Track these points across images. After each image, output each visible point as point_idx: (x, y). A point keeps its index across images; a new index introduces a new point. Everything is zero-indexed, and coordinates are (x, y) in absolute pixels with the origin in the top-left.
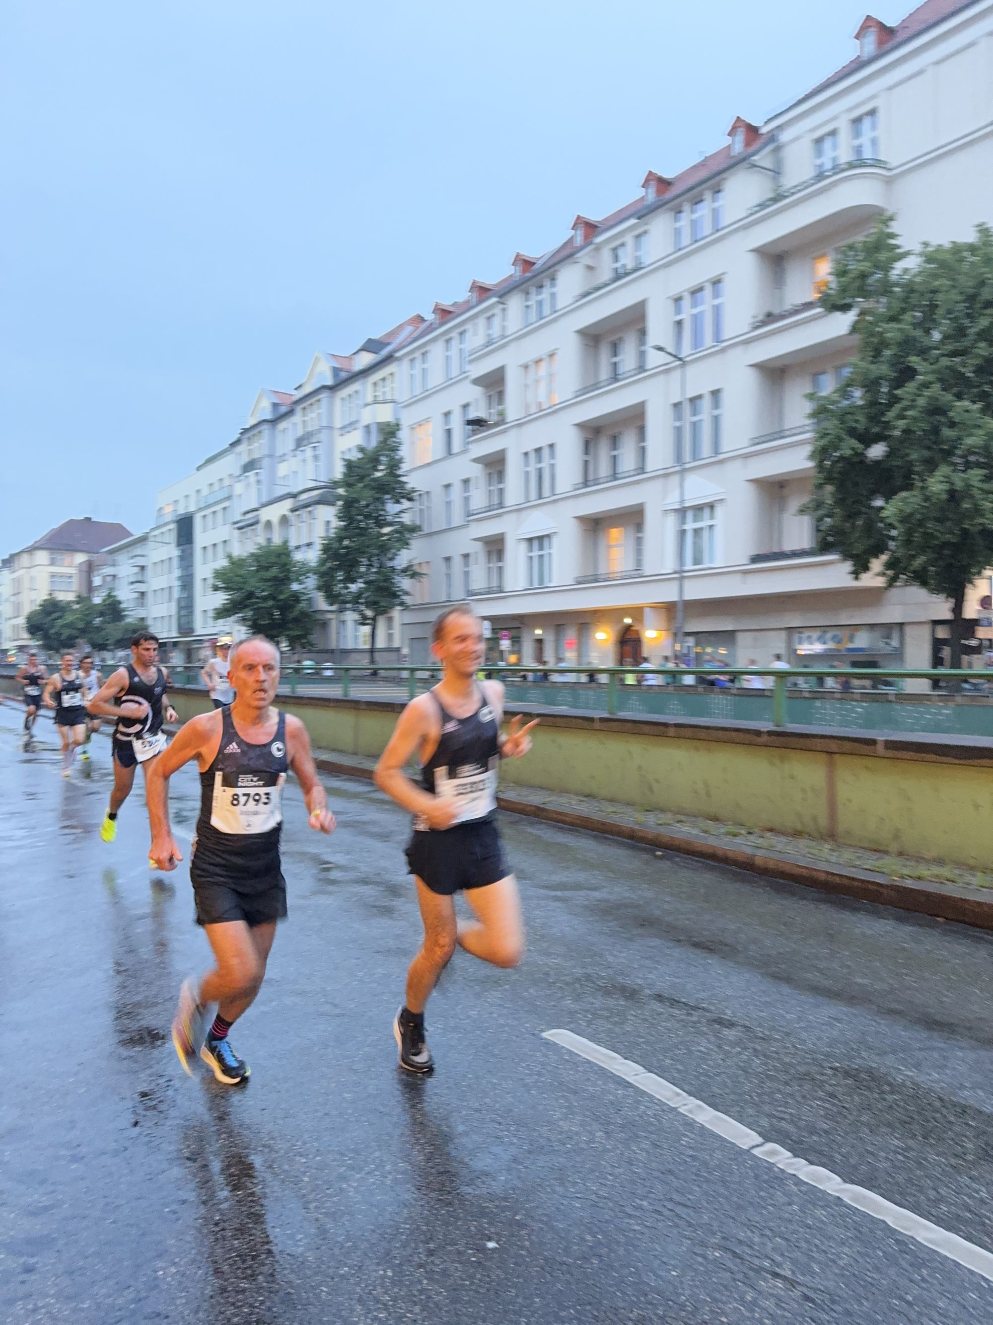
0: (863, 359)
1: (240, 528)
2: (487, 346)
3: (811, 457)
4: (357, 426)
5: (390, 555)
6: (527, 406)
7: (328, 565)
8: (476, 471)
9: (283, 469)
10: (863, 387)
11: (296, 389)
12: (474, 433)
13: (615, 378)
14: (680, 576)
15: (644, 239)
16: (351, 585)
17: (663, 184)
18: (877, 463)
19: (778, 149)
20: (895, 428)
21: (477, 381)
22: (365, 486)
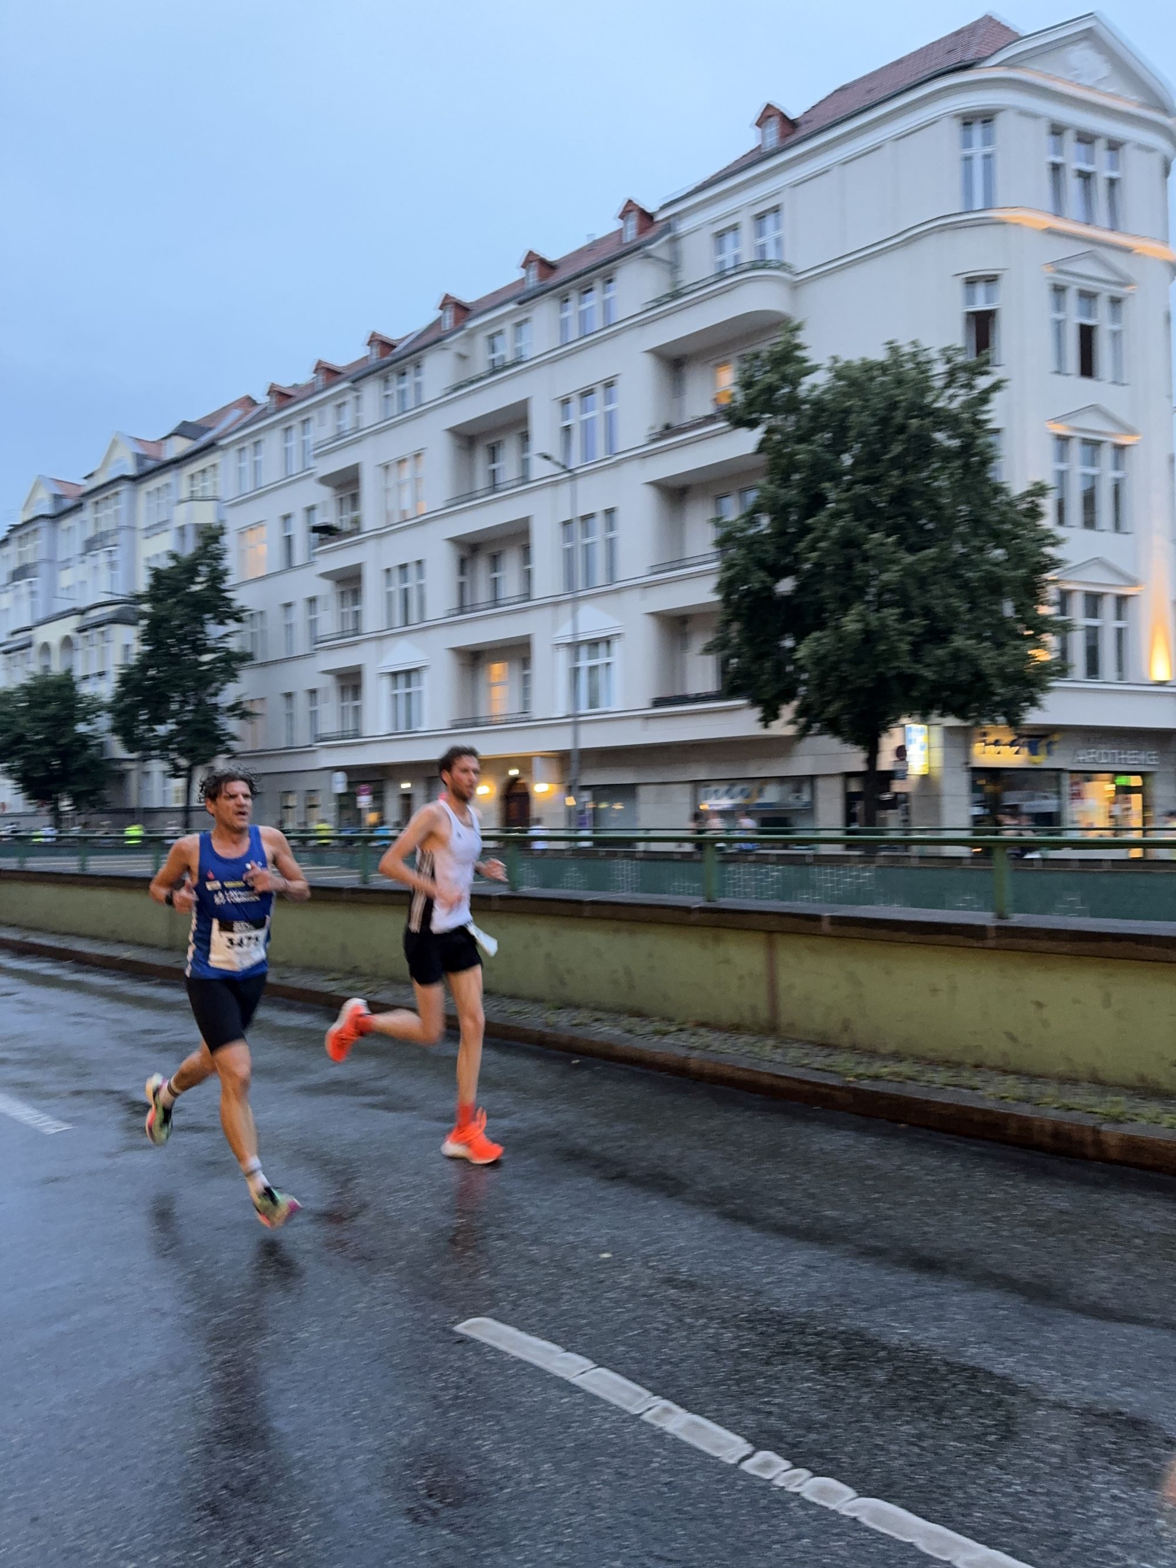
0: (771, 482)
1: (6, 652)
2: (338, 440)
3: (719, 588)
4: (167, 527)
5: (211, 690)
6: (388, 515)
7: (128, 701)
8: (325, 589)
9: (66, 578)
10: (771, 513)
11: (86, 478)
12: (322, 542)
13: (494, 488)
14: (574, 721)
15: (525, 328)
16: (157, 727)
17: (548, 267)
18: (787, 599)
19: (675, 240)
20: (807, 560)
21: (325, 480)
22: (178, 603)
